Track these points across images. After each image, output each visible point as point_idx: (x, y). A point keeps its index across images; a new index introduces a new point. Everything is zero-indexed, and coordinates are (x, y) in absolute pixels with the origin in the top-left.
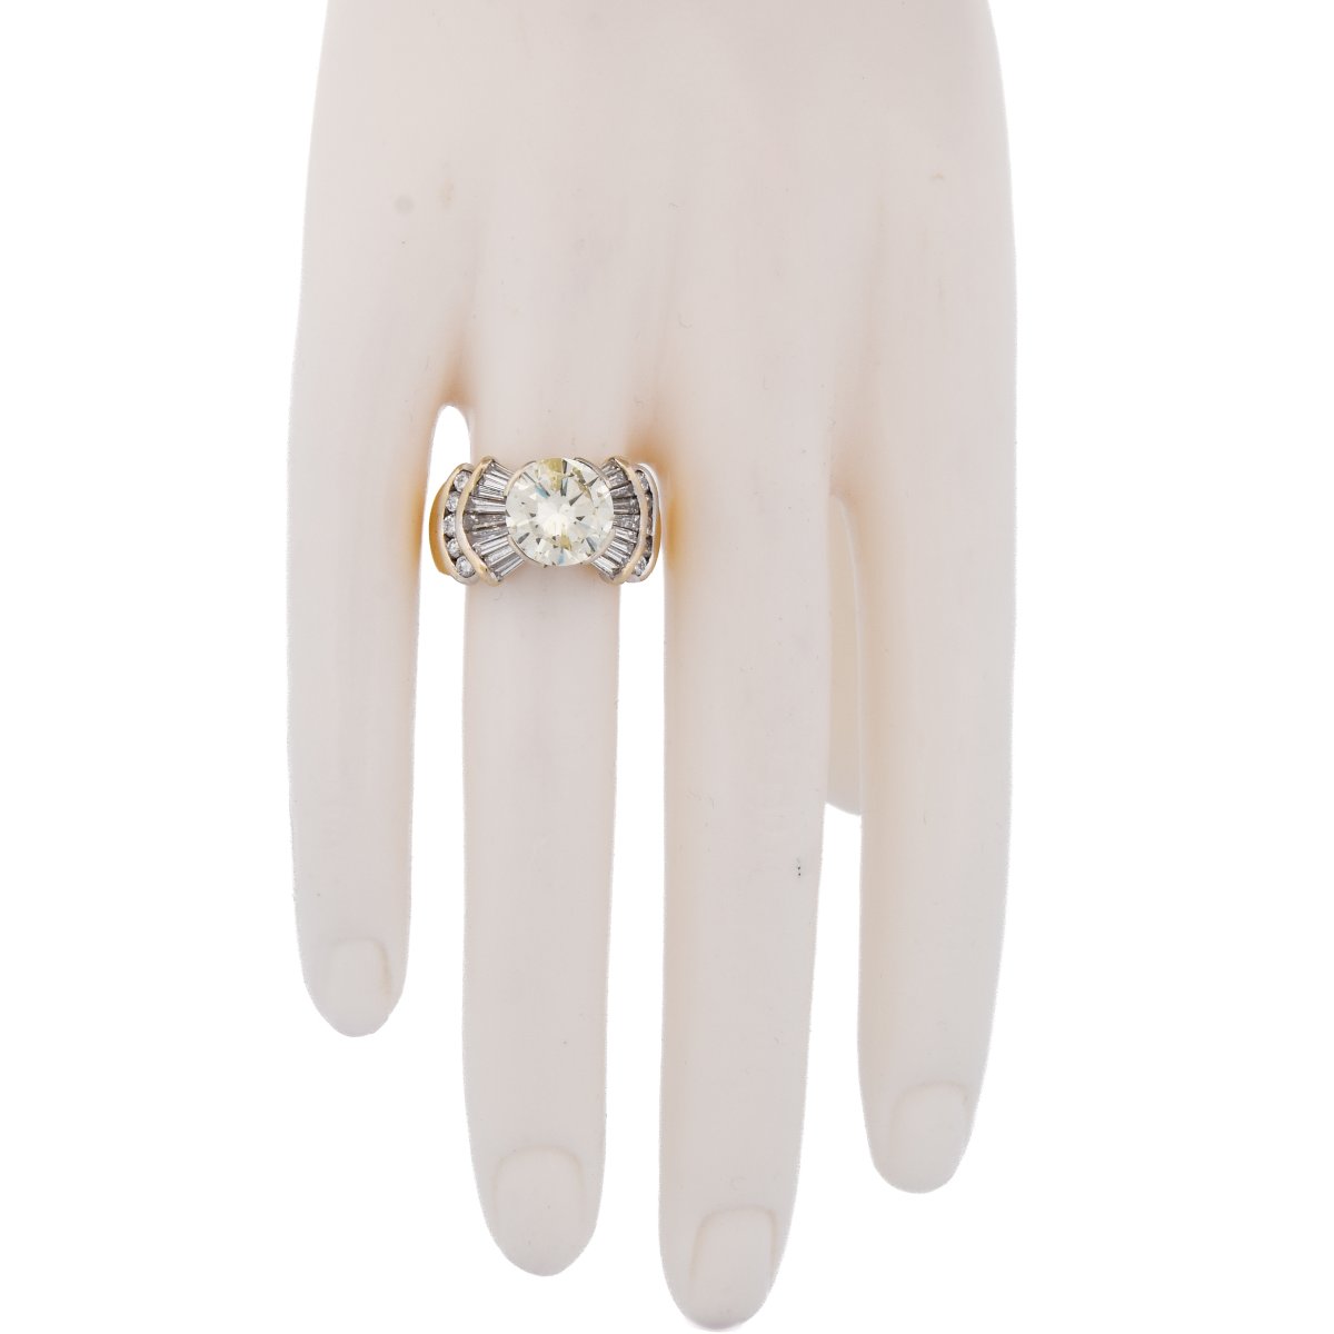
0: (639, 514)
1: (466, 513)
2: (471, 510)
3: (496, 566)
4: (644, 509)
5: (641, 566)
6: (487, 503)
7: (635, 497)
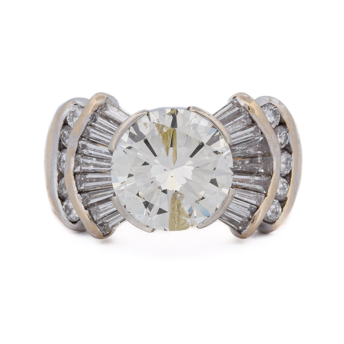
0: (75, 174)
1: (269, 175)
2: (264, 178)
3: (239, 113)
4: (69, 180)
5: (73, 114)
6: (245, 185)
7: (80, 192)
